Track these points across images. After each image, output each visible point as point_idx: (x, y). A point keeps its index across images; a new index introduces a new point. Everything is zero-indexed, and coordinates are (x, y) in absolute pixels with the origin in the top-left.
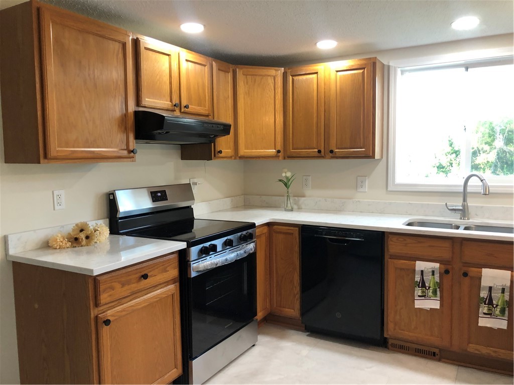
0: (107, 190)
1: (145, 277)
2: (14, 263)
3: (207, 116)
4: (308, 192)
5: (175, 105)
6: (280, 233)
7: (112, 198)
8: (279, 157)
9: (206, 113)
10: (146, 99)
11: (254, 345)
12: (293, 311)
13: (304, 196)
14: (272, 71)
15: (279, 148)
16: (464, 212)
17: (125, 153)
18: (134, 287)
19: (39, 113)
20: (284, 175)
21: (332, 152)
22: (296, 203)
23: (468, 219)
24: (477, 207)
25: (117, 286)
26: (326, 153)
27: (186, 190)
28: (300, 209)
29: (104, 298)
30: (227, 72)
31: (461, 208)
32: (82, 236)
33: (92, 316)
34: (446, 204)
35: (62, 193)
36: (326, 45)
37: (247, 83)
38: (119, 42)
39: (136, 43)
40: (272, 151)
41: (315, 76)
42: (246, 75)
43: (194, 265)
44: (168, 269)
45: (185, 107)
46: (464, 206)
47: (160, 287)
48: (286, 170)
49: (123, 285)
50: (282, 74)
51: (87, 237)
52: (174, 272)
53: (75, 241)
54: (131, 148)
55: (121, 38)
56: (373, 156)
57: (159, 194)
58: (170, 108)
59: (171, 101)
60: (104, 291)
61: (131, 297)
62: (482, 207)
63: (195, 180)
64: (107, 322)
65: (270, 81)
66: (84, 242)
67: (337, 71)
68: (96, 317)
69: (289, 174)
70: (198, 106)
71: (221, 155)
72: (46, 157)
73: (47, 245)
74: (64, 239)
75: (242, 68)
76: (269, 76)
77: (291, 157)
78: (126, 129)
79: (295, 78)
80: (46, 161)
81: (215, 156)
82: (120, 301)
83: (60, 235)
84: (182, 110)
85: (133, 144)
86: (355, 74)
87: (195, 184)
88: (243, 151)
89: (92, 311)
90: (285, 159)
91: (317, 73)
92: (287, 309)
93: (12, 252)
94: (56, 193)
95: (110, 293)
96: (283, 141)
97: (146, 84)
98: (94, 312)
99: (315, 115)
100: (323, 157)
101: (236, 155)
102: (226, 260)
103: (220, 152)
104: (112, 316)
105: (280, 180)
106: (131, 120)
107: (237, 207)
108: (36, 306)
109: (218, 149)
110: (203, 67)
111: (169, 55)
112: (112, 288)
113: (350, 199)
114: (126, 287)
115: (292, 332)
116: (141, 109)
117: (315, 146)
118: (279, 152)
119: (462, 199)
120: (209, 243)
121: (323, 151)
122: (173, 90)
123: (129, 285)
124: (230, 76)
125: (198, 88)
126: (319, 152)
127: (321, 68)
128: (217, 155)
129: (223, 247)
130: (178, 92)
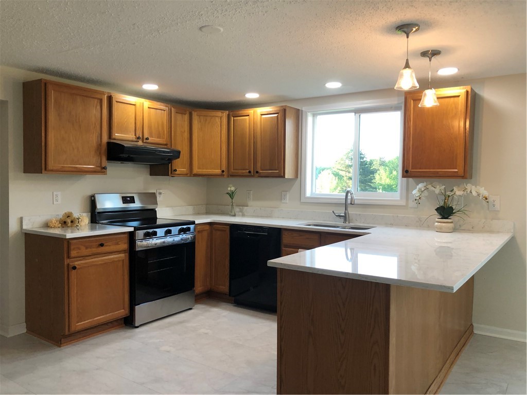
0: (90, 193)
1: (102, 245)
2: (26, 234)
3: (166, 145)
4: (251, 203)
5: (138, 138)
6: (219, 230)
7: (93, 199)
8: (224, 175)
9: (165, 143)
10: (116, 134)
11: (191, 309)
12: (224, 288)
13: (247, 206)
14: (219, 113)
15: (224, 168)
16: (345, 218)
17: (99, 169)
18: (95, 250)
19: (43, 144)
20: (229, 189)
21: (257, 172)
22: (241, 211)
23: (349, 223)
24: (356, 214)
25: (83, 248)
26: (254, 173)
27: (152, 197)
28: (243, 215)
29: (73, 253)
30: (183, 113)
31: (343, 215)
32: (69, 221)
33: (66, 263)
34: (333, 212)
35: (59, 193)
36: (252, 96)
37: (200, 122)
38: (98, 99)
39: (110, 98)
40: (218, 171)
41: (247, 117)
42: (199, 116)
43: (138, 243)
44: (119, 243)
45: (146, 139)
46: (345, 213)
47: (114, 254)
48: (231, 185)
49: (87, 248)
50: (227, 116)
51: (72, 222)
52: (124, 246)
53: (64, 224)
54: (103, 166)
55: (99, 96)
56: (284, 176)
57: (128, 199)
58: (134, 139)
59: (135, 135)
60: (74, 249)
61: (92, 257)
62: (360, 215)
63: (161, 191)
64: (74, 268)
65: (218, 120)
66: (70, 224)
67: (262, 115)
68: (68, 265)
69: (233, 189)
70: (158, 138)
71: (176, 173)
72: (46, 169)
73: (47, 225)
74: (57, 221)
75: (196, 111)
76: (217, 116)
77: (233, 176)
78: (100, 153)
79: (235, 118)
80: (46, 172)
81: (171, 173)
82: (84, 257)
83: (54, 219)
84: (144, 141)
85: (105, 162)
86: (272, 117)
87: (160, 193)
88: (196, 170)
89: (65, 260)
90: (228, 177)
91: (249, 115)
92: (221, 287)
93: (25, 227)
94: (55, 193)
95: (78, 251)
96: (227, 164)
97: (116, 124)
98: (67, 261)
99: (248, 145)
100: (253, 176)
101: (191, 174)
102: (164, 242)
103: (175, 170)
104: (78, 265)
105: (227, 193)
106: (104, 147)
107: (199, 213)
108: (37, 260)
109: (174, 168)
110: (163, 111)
111: (135, 105)
112: (79, 249)
113: (276, 208)
114: (89, 250)
115: (224, 303)
116: (112, 141)
117: (247, 167)
118: (223, 171)
119: (344, 208)
120: (153, 230)
121: (252, 171)
122: (137, 129)
123: (91, 248)
124: (186, 117)
125: (158, 127)
126: (250, 172)
127: (251, 111)
128: (173, 173)
129: (165, 234)
130: (142, 129)
